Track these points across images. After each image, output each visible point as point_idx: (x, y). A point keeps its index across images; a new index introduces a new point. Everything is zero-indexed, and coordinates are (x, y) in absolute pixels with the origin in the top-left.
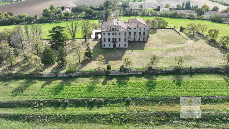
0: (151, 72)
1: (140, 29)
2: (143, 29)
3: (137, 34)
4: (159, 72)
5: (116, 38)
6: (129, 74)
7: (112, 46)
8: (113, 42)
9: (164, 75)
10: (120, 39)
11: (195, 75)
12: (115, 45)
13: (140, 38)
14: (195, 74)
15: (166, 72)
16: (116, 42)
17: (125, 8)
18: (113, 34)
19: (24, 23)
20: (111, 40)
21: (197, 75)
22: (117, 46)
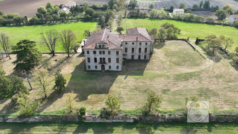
0: (148, 119)
1: (140, 44)
2: (143, 44)
3: (137, 51)
4: (160, 120)
5: (104, 59)
6: (114, 121)
7: (99, 68)
8: (101, 63)
9: (167, 126)
10: (110, 60)
11: (215, 127)
12: (103, 67)
13: (139, 56)
14: (217, 126)
15: (170, 120)
16: (105, 63)
17: (132, 7)
18: (100, 53)
19: (12, 24)
20: (98, 60)
21: (219, 128)
22: (107, 68)
